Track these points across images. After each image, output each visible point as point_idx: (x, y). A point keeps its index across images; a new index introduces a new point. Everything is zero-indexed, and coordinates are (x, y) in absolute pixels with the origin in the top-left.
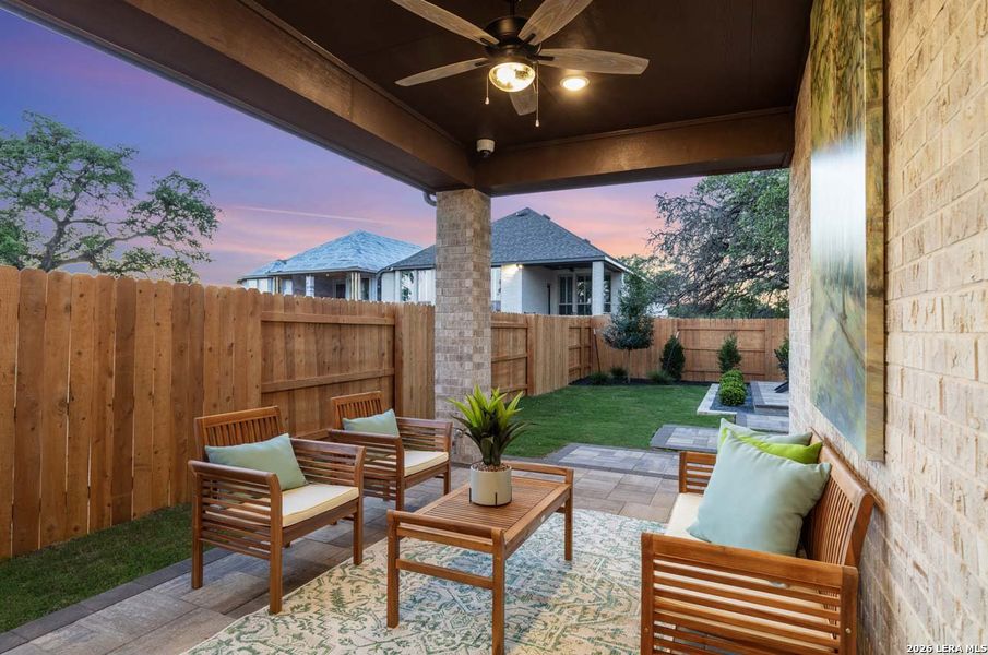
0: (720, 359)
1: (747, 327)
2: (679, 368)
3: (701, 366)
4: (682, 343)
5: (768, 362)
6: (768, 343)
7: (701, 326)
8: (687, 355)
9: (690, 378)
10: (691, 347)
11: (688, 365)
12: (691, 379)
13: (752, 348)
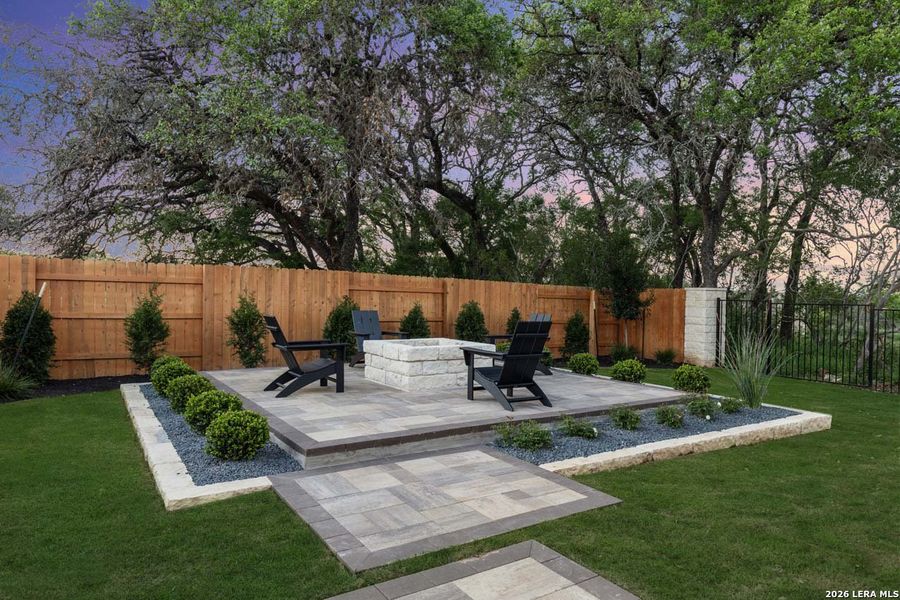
0: (131, 334)
1: (172, 277)
2: (44, 357)
3: (86, 349)
4: (47, 305)
5: (206, 335)
6: (207, 304)
7: (88, 274)
8: (58, 328)
9: (60, 373)
10: (64, 313)
11: (60, 348)
12: (65, 376)
13: (180, 313)
